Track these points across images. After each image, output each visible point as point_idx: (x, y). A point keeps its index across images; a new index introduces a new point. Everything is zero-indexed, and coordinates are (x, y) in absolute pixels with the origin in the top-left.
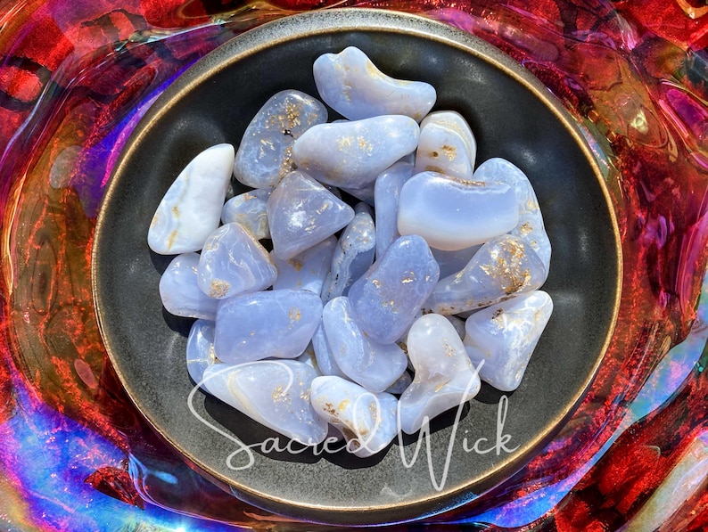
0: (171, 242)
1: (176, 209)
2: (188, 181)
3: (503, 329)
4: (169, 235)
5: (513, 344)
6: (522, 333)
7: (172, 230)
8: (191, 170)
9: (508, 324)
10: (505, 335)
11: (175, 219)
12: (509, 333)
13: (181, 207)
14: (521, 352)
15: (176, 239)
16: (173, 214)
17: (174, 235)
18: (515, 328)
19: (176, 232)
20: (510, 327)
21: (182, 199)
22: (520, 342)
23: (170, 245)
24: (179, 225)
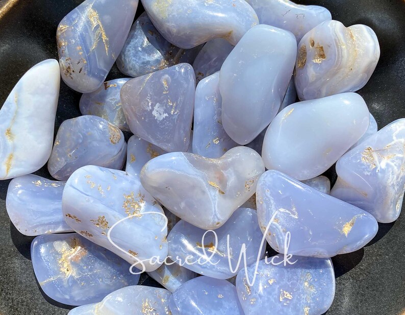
0: (9, 166)
1: (9, 132)
2: (18, 102)
3: (376, 168)
4: (6, 160)
5: (390, 181)
6: (395, 168)
7: (8, 155)
8: (19, 91)
9: (380, 163)
10: (379, 174)
11: (10, 142)
12: (383, 171)
13: (14, 129)
14: (398, 185)
15: (13, 162)
16: (8, 138)
17: (10, 158)
18: (388, 165)
19: (12, 155)
20: (383, 165)
21: (14, 120)
22: (395, 177)
23: (8, 169)
24: (15, 148)
